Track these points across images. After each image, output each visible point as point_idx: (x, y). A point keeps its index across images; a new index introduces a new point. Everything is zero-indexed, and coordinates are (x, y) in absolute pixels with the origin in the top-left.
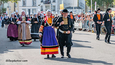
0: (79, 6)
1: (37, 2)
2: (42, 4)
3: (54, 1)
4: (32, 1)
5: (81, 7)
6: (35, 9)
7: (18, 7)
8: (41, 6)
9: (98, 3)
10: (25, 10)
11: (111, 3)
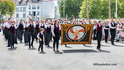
0: (56, 18)
1: (26, 15)
2: (30, 16)
3: (38, 14)
4: (23, 14)
5: (57, 18)
6: (25, 20)
7: (13, 18)
8: (29, 18)
9: (68, 16)
10: (18, 20)
11: (77, 16)
